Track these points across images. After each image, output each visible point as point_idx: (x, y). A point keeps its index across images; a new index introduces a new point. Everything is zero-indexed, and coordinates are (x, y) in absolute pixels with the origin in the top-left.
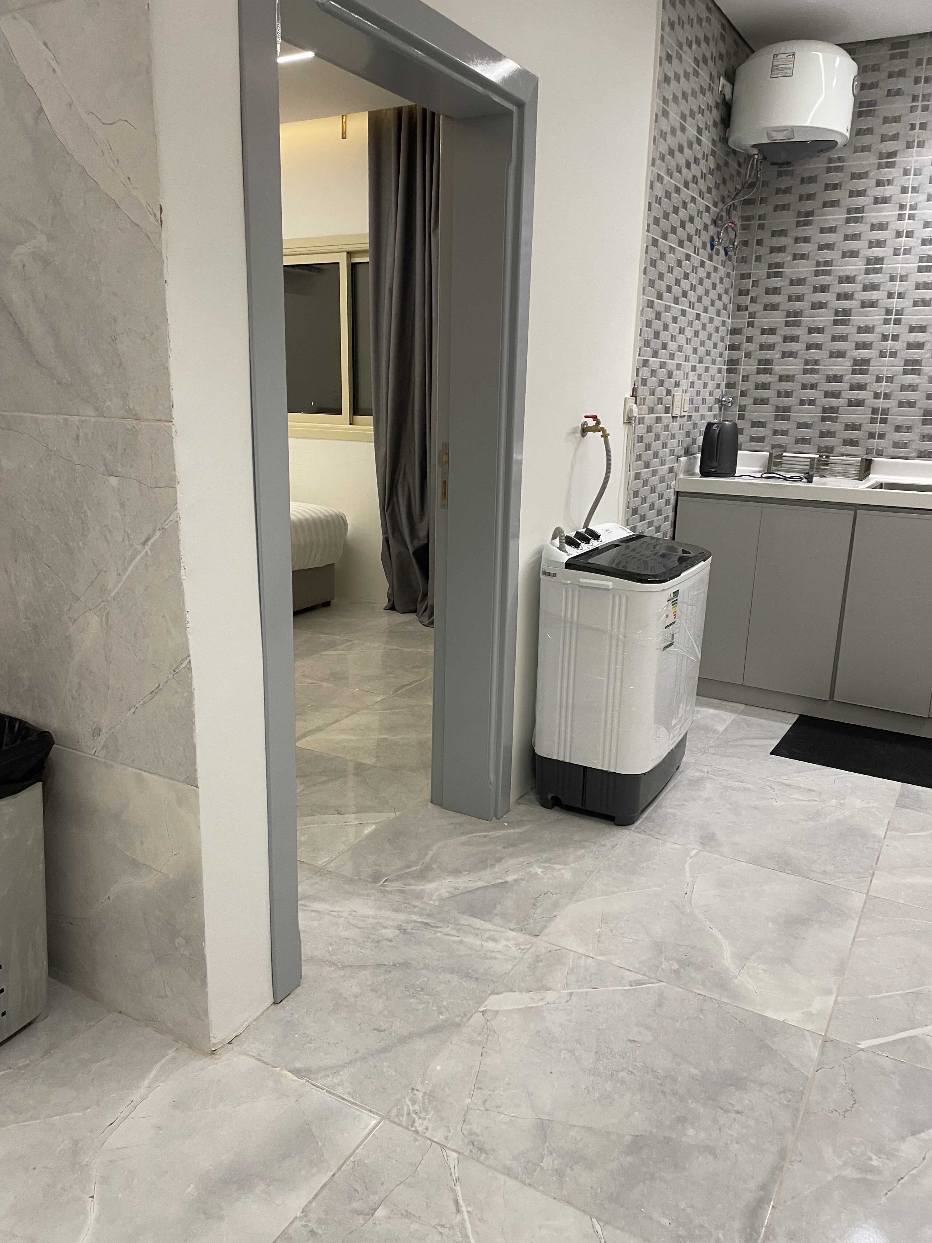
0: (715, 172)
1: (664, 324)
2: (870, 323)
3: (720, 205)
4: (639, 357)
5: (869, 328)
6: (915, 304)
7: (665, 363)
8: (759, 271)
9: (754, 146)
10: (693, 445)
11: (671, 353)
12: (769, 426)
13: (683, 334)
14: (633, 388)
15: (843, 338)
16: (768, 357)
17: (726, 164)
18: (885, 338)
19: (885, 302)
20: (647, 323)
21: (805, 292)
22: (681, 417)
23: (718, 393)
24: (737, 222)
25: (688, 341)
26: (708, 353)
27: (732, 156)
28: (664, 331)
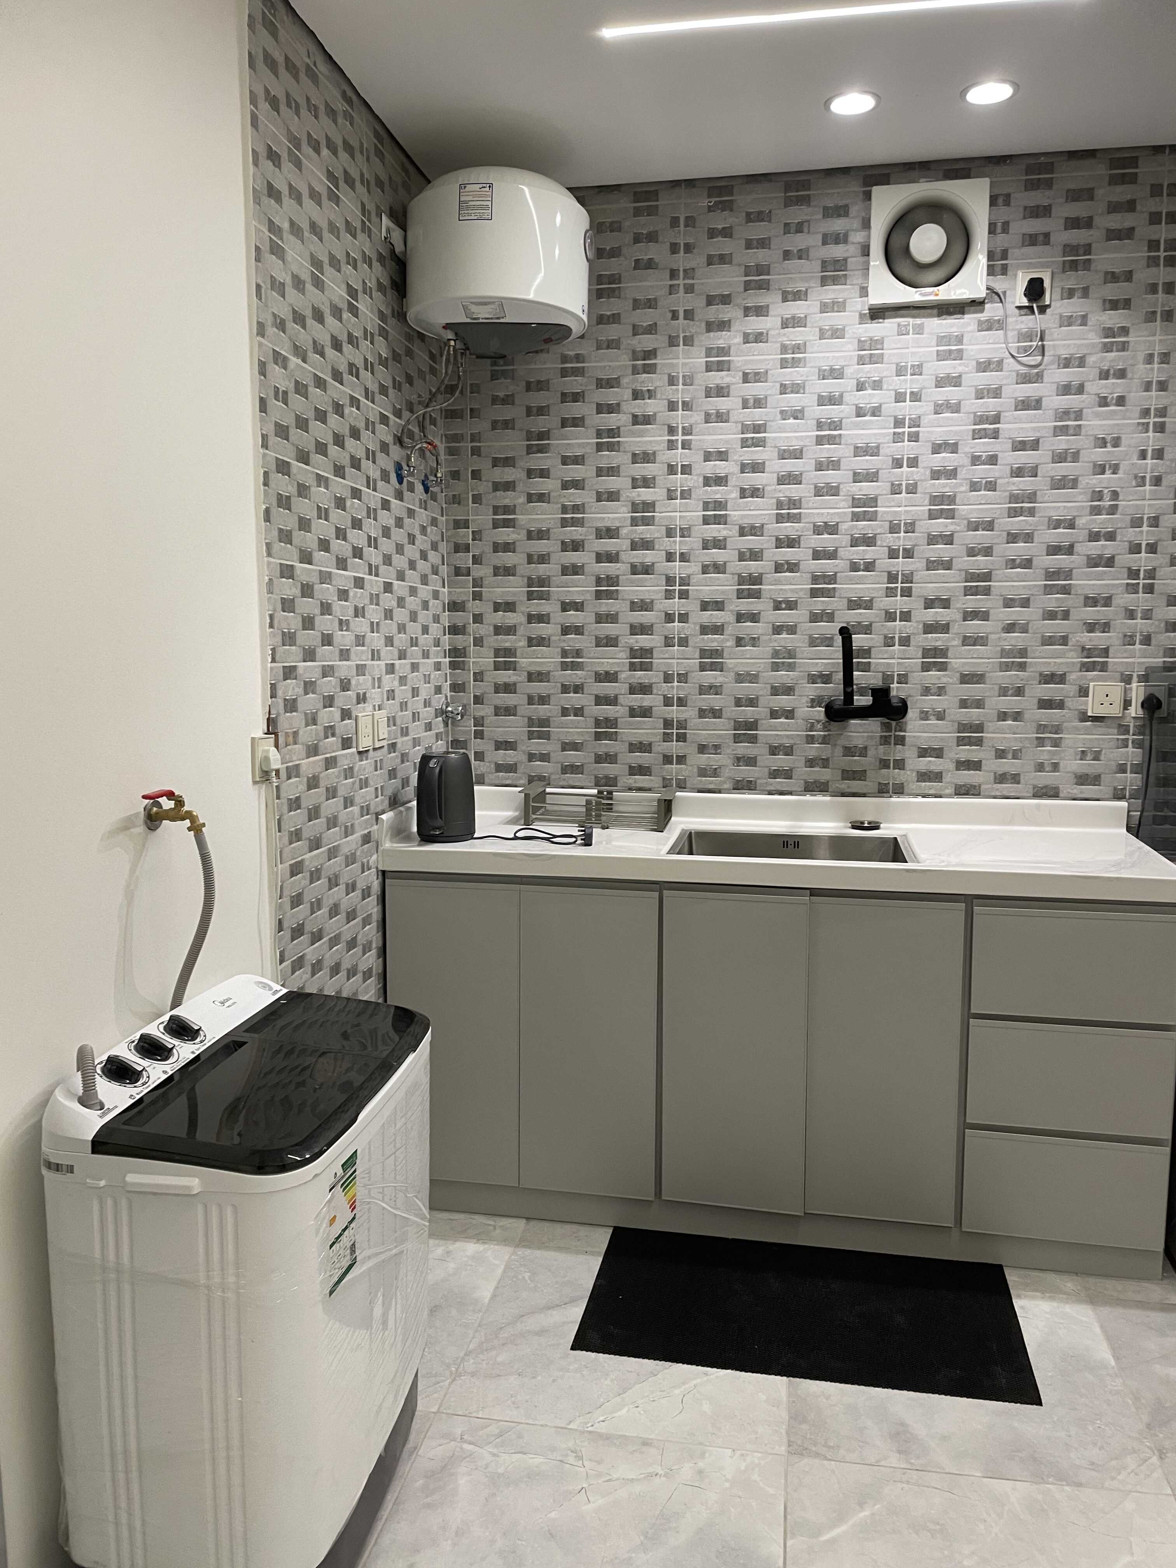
0: (390, 362)
1: (322, 603)
2: (647, 597)
3: (406, 414)
4: (274, 665)
5: (646, 603)
6: (705, 570)
7: (332, 667)
8: (481, 518)
9: (447, 326)
10: (403, 788)
11: (341, 650)
12: (522, 747)
13: (363, 617)
14: (268, 719)
15: (612, 618)
16: (507, 645)
17: (409, 353)
18: (669, 618)
19: (663, 566)
20: (283, 603)
21: (551, 549)
22: (375, 749)
23: (439, 701)
24: (437, 442)
25: (374, 627)
26: (414, 642)
27: (417, 342)
28: (322, 614)
